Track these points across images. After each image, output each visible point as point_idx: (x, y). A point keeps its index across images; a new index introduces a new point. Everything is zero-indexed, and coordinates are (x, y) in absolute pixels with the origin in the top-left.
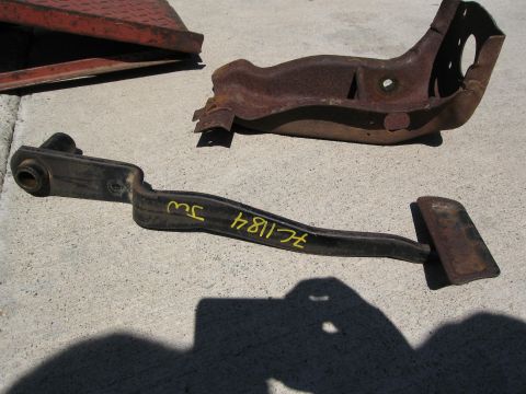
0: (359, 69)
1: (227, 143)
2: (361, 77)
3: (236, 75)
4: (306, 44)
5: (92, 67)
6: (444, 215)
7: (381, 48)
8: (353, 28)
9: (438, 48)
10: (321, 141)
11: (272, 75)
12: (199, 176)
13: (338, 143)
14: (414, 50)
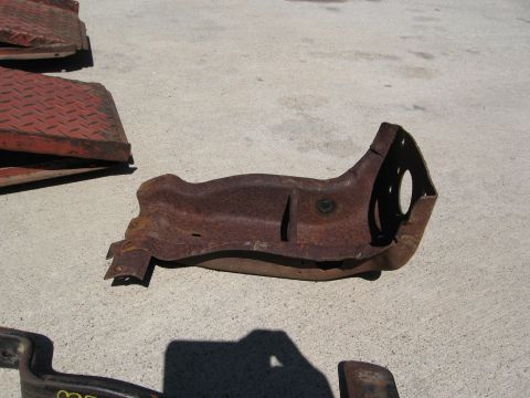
0: (294, 192)
1: (145, 282)
2: (295, 202)
3: (163, 194)
4: (247, 139)
5: (8, 177)
6: (372, 388)
7: (327, 145)
8: (300, 118)
9: (378, 169)
10: (249, 276)
11: (201, 194)
12: (108, 328)
13: (268, 279)
14: (352, 172)
